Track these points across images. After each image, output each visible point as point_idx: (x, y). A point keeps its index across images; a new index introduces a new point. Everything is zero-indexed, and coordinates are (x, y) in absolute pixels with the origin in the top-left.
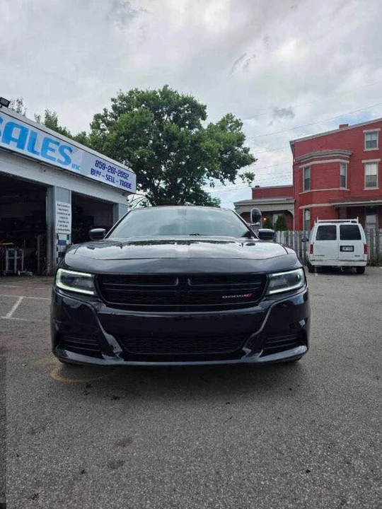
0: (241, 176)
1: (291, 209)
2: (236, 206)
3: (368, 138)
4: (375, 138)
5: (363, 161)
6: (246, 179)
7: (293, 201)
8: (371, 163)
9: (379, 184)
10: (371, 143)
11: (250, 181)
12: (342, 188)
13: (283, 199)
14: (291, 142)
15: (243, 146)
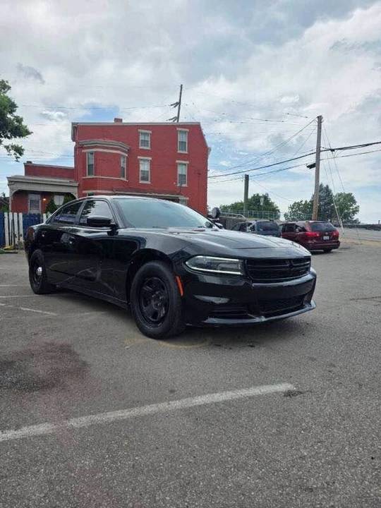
0: (7, 147)
1: (74, 192)
2: (10, 181)
3: (142, 138)
4: (148, 139)
5: (139, 157)
6: (12, 152)
7: (76, 184)
8: (144, 160)
9: (151, 179)
10: (145, 142)
11: (18, 155)
12: (122, 179)
13: (66, 181)
14: (73, 124)
15: (15, 114)
